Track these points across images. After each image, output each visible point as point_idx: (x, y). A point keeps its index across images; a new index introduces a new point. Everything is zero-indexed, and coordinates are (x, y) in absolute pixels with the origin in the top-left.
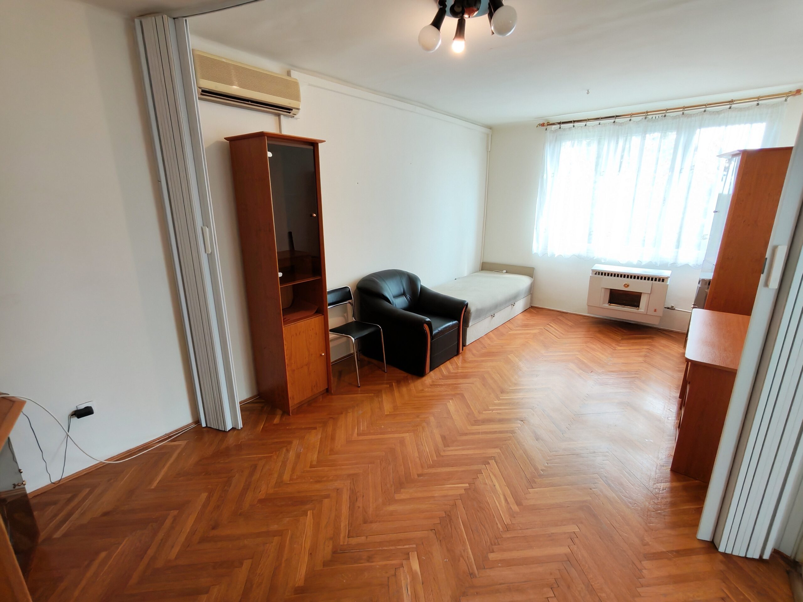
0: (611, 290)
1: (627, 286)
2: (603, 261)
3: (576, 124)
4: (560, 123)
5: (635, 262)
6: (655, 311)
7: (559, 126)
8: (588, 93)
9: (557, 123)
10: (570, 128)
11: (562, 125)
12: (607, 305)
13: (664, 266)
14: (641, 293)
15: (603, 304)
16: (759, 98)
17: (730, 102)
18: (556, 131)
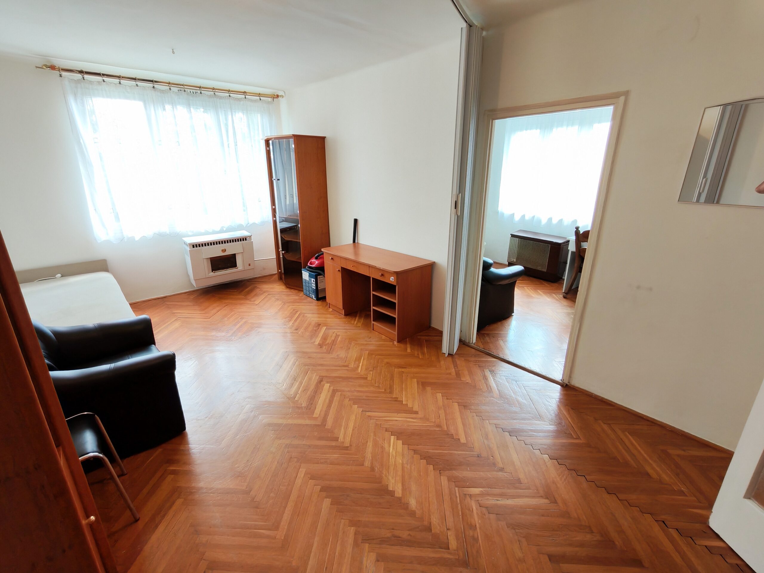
0: (210, 258)
1: (224, 251)
2: (190, 234)
3: (106, 79)
4: (81, 72)
5: (218, 229)
6: (249, 265)
7: (79, 76)
8: (173, 52)
9: (77, 71)
10: (99, 82)
11: (86, 76)
12: (212, 274)
13: (240, 227)
14: (235, 254)
15: (209, 274)
16: (259, 95)
17: (244, 93)
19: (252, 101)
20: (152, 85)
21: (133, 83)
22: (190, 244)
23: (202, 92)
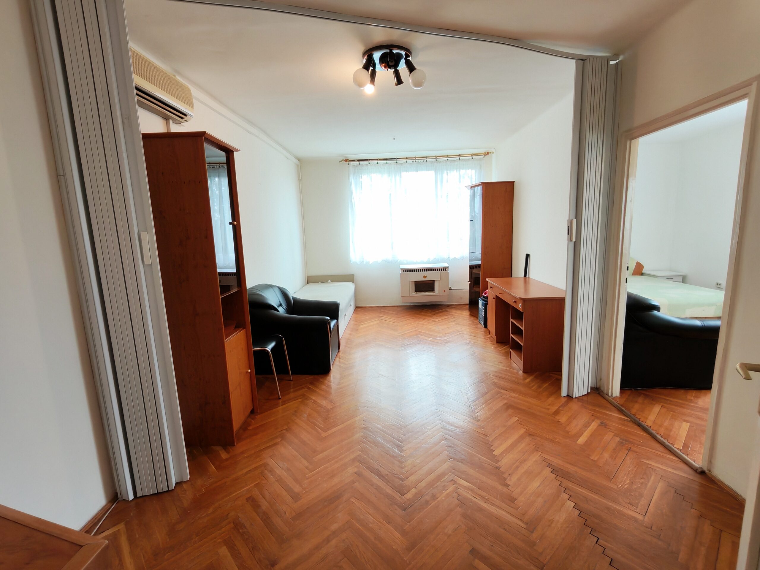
0: (415, 281)
1: (425, 277)
2: (405, 262)
3: (370, 162)
4: (358, 160)
5: (425, 261)
6: (445, 291)
7: (358, 162)
8: (394, 139)
10: (366, 165)
11: (361, 162)
12: (414, 294)
13: (444, 261)
14: (434, 281)
15: (412, 293)
18: (356, 166)
19: (465, 160)
20: (395, 161)
21: (385, 162)
22: (401, 269)
23: (428, 160)
